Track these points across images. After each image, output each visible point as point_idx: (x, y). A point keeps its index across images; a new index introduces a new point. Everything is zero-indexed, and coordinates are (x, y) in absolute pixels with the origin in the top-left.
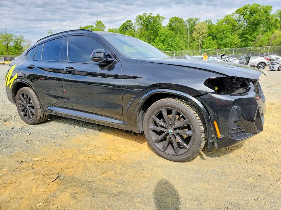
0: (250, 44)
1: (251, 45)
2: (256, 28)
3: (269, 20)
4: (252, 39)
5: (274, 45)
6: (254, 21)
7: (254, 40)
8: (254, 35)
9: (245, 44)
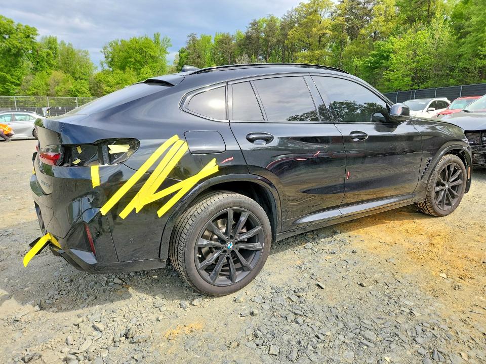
0: (14, 90)
1: (16, 91)
2: (17, 63)
3: (37, 51)
4: (14, 81)
5: (60, 94)
6: (10, 49)
7: (18, 82)
8: (18, 73)
9: (3, 89)
